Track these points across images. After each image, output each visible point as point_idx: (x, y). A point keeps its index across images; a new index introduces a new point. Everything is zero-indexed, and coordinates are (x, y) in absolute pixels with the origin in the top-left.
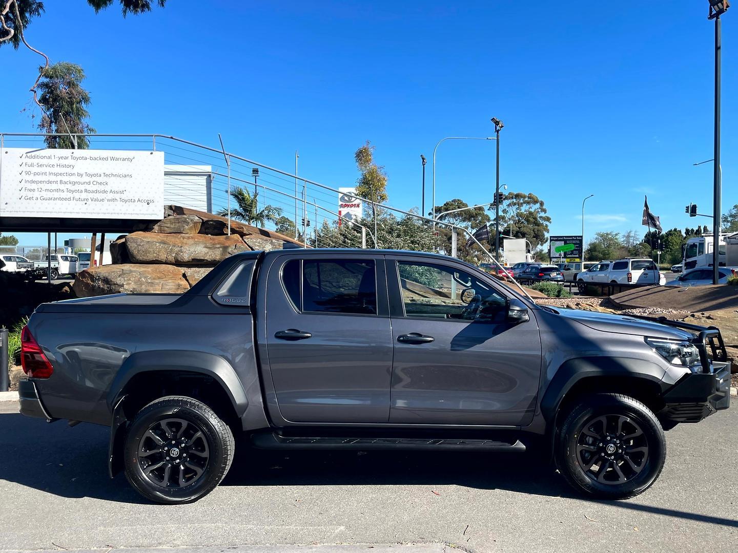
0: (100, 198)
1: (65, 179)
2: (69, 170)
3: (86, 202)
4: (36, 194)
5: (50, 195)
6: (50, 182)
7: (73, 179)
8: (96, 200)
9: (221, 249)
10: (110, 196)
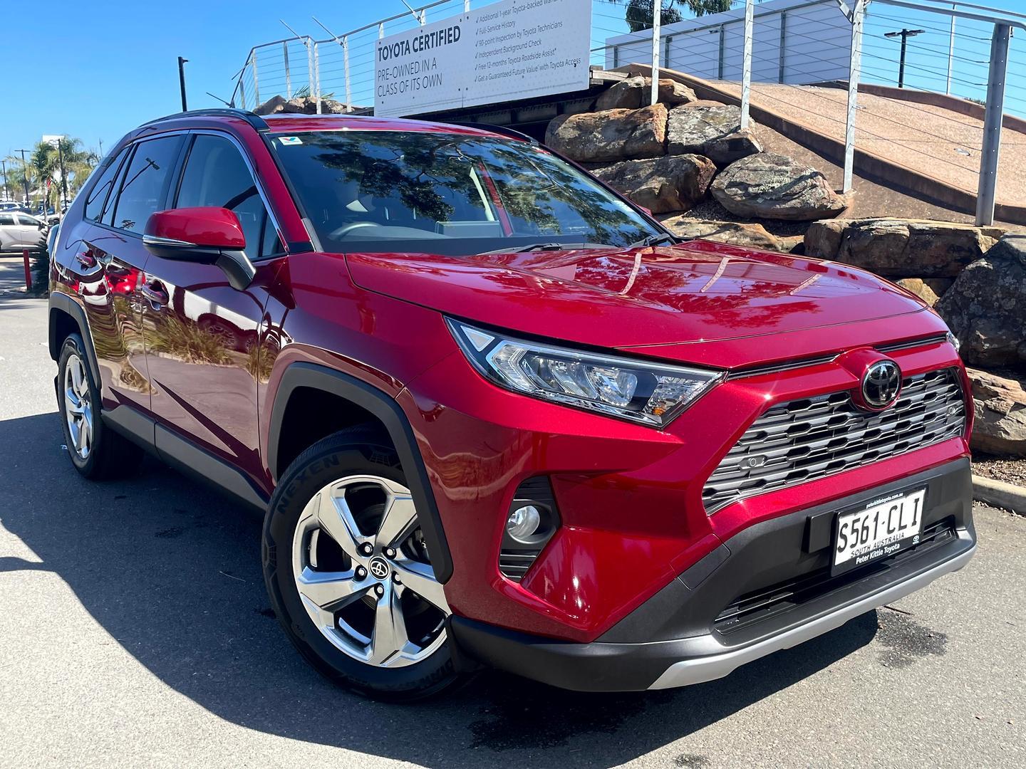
0: (534, 67)
1: (508, 43)
2: (510, 30)
3: (522, 74)
4: (485, 72)
5: (495, 70)
6: (497, 52)
7: (514, 42)
8: (530, 70)
9: (630, 131)
10: (542, 61)
